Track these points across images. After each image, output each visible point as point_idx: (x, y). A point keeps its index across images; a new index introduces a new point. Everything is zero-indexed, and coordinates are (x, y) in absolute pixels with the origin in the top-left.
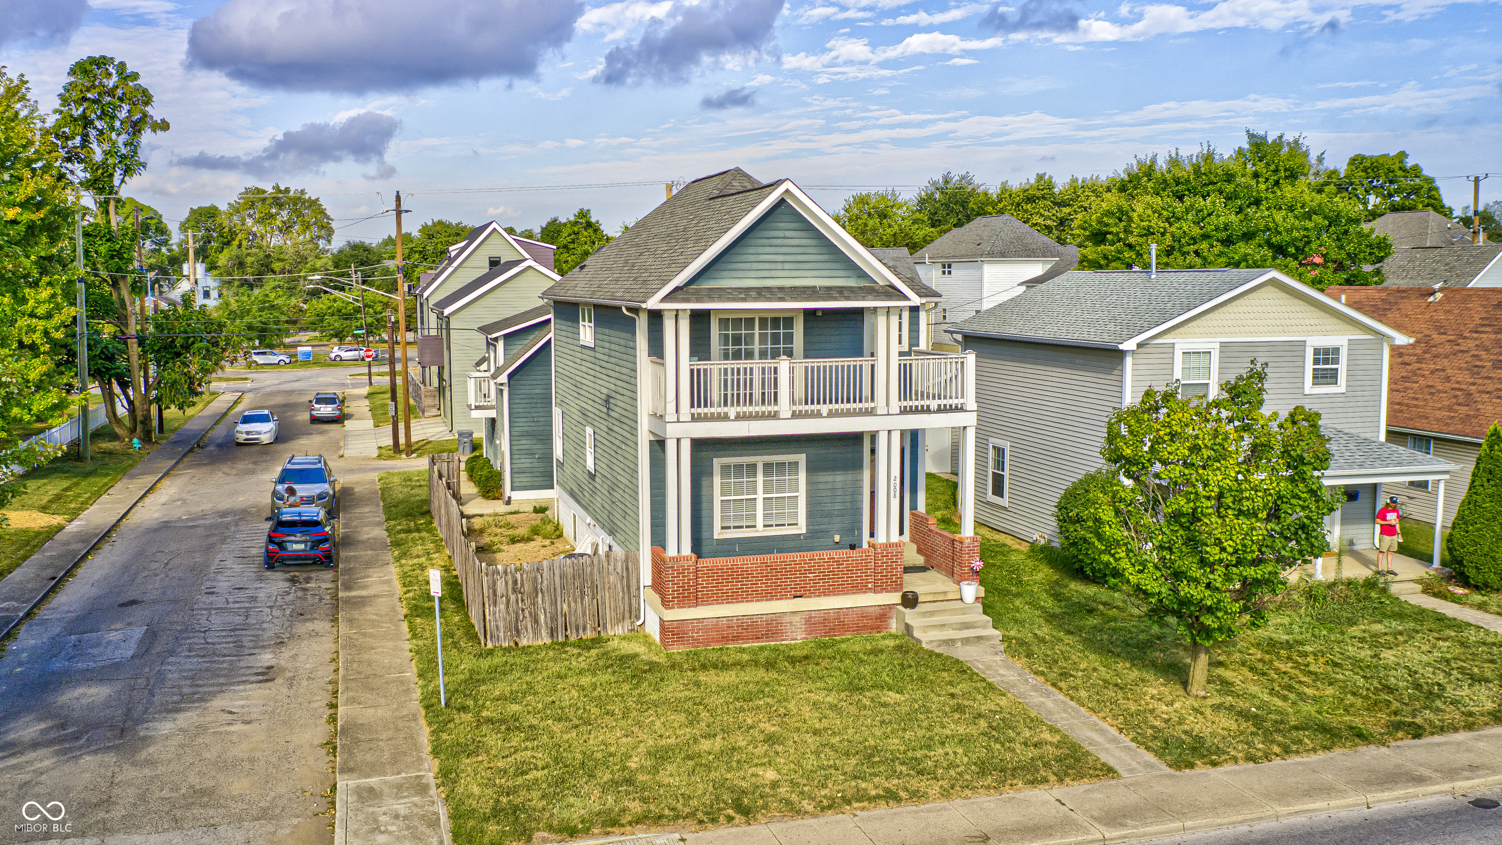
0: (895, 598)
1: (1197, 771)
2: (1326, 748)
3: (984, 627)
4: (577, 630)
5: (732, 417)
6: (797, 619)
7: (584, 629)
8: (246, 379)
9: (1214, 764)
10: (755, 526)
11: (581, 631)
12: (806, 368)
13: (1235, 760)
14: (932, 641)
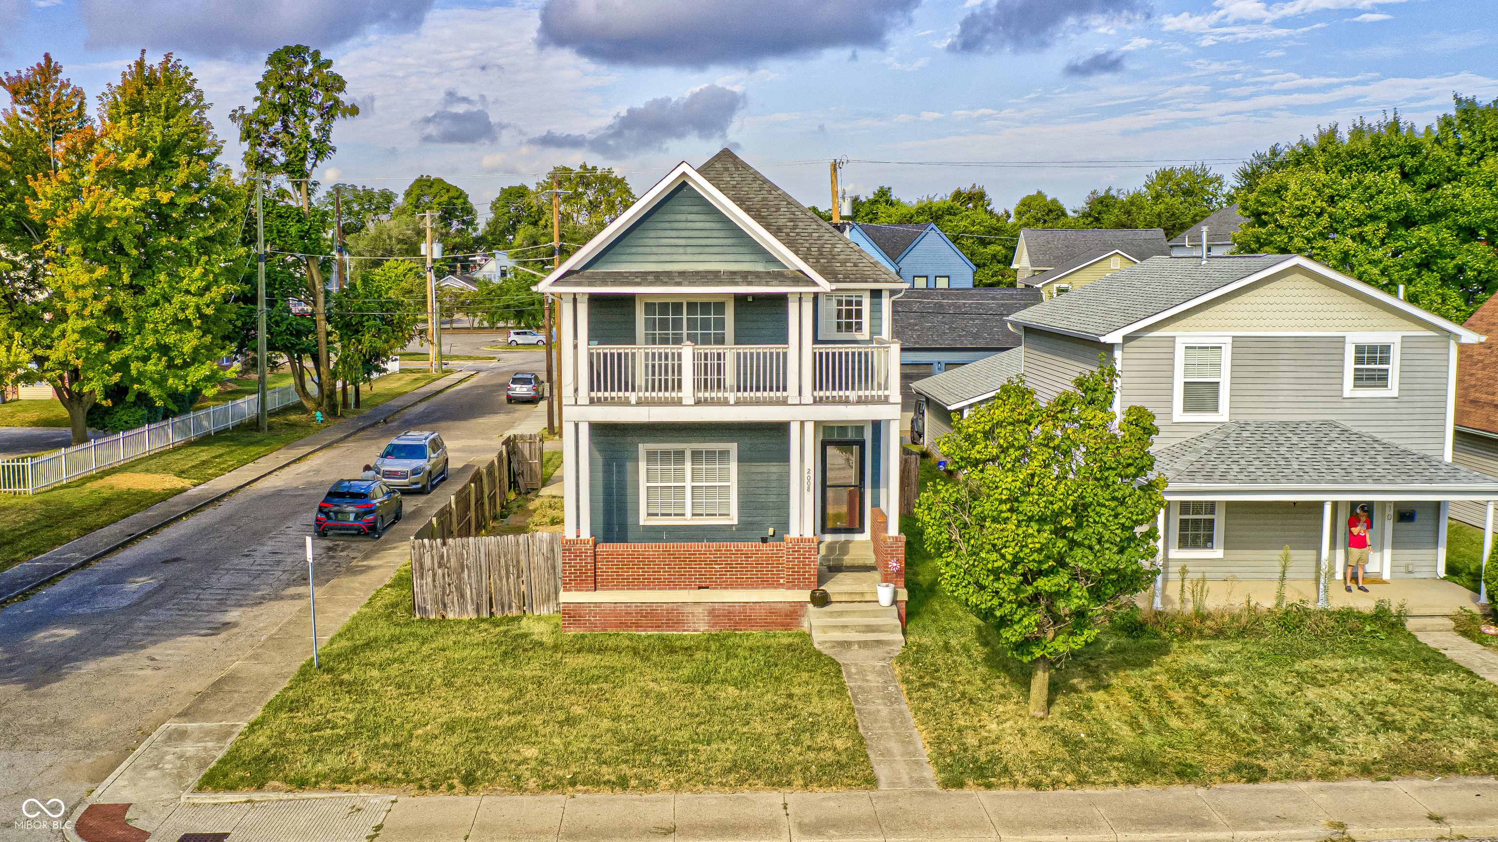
0: (804, 595)
1: (966, 791)
2: (1130, 782)
3: (892, 632)
4: (503, 608)
5: (633, 402)
6: (699, 610)
7: (510, 607)
8: (494, 358)
9: (989, 786)
10: (683, 515)
11: (506, 608)
12: (739, 354)
13: (1015, 784)
14: (825, 642)
